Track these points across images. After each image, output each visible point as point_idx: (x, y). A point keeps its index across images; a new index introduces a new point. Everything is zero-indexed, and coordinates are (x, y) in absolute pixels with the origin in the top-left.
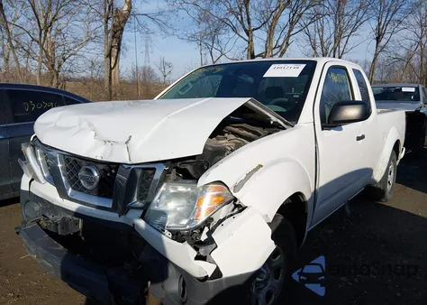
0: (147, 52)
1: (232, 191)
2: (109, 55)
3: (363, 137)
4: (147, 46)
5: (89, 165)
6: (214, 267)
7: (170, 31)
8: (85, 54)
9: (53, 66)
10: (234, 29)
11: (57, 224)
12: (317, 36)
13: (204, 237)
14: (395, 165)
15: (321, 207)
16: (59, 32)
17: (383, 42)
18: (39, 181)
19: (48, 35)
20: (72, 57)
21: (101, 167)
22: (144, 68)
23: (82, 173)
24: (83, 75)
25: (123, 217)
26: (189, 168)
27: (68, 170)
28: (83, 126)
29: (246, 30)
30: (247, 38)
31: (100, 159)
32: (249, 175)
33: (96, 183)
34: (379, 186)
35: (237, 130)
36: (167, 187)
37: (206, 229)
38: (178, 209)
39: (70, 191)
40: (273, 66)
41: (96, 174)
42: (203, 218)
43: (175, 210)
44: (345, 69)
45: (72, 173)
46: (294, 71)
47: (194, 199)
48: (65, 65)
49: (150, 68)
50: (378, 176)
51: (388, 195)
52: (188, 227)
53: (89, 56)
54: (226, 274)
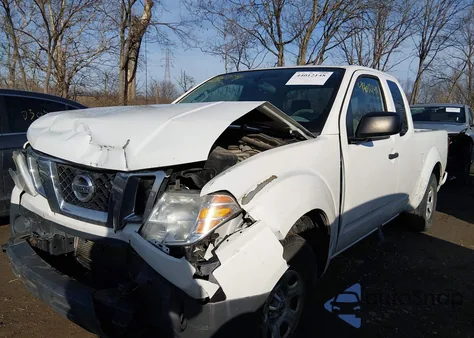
0: (167, 66)
1: (240, 203)
2: (125, 68)
3: (396, 155)
4: (167, 60)
5: (83, 174)
6: (216, 288)
7: (193, 43)
8: (99, 66)
9: (63, 78)
10: (263, 42)
11: (48, 242)
12: (355, 51)
13: (208, 256)
14: (435, 191)
15: (348, 230)
16: (71, 41)
17: (427, 59)
18: (31, 194)
19: (58, 44)
20: (85, 69)
21: (97, 176)
22: (164, 84)
23: (76, 183)
24: (97, 89)
25: (119, 233)
26: (193, 177)
27: (61, 179)
28: (79, 130)
29: (275, 43)
30: (277, 53)
31: (94, 166)
32: (260, 187)
33: (90, 194)
34: (417, 213)
35: (252, 140)
36: (166, 198)
37: (211, 247)
38: (179, 222)
39: (62, 204)
40: (297, 73)
41: (90, 184)
42: (205, 232)
43: (175, 224)
44: (377, 79)
45: (65, 184)
46: (320, 79)
47: (196, 210)
48: (76, 78)
49: (170, 83)
50: (415, 202)
51: (428, 225)
52: (189, 242)
53: (103, 68)
54: (230, 296)
